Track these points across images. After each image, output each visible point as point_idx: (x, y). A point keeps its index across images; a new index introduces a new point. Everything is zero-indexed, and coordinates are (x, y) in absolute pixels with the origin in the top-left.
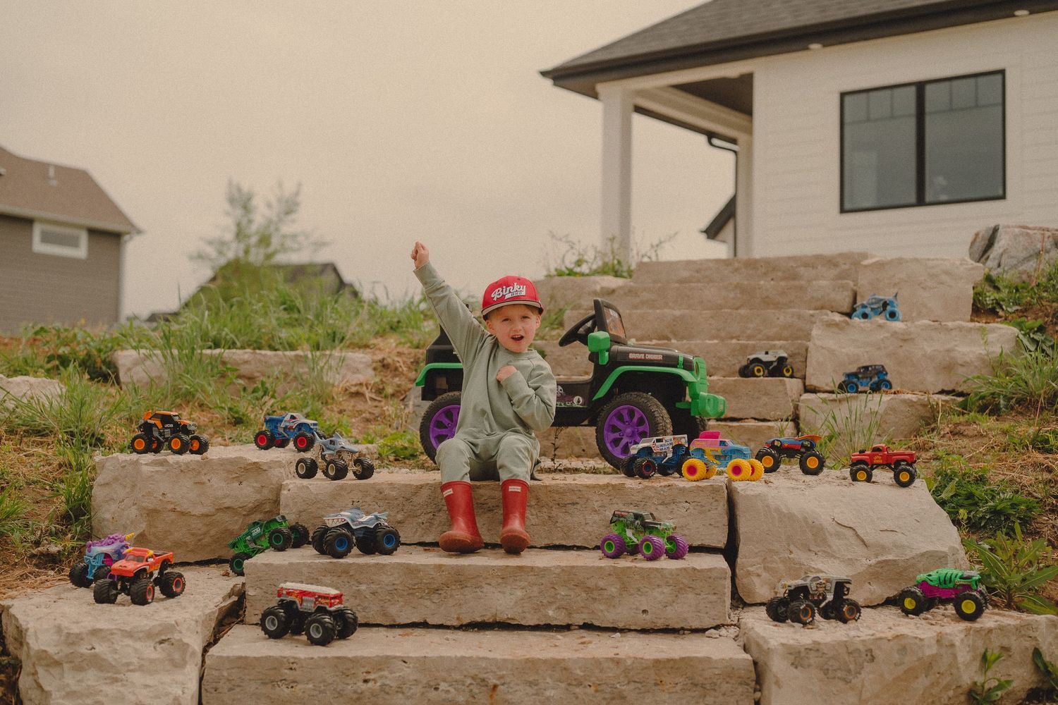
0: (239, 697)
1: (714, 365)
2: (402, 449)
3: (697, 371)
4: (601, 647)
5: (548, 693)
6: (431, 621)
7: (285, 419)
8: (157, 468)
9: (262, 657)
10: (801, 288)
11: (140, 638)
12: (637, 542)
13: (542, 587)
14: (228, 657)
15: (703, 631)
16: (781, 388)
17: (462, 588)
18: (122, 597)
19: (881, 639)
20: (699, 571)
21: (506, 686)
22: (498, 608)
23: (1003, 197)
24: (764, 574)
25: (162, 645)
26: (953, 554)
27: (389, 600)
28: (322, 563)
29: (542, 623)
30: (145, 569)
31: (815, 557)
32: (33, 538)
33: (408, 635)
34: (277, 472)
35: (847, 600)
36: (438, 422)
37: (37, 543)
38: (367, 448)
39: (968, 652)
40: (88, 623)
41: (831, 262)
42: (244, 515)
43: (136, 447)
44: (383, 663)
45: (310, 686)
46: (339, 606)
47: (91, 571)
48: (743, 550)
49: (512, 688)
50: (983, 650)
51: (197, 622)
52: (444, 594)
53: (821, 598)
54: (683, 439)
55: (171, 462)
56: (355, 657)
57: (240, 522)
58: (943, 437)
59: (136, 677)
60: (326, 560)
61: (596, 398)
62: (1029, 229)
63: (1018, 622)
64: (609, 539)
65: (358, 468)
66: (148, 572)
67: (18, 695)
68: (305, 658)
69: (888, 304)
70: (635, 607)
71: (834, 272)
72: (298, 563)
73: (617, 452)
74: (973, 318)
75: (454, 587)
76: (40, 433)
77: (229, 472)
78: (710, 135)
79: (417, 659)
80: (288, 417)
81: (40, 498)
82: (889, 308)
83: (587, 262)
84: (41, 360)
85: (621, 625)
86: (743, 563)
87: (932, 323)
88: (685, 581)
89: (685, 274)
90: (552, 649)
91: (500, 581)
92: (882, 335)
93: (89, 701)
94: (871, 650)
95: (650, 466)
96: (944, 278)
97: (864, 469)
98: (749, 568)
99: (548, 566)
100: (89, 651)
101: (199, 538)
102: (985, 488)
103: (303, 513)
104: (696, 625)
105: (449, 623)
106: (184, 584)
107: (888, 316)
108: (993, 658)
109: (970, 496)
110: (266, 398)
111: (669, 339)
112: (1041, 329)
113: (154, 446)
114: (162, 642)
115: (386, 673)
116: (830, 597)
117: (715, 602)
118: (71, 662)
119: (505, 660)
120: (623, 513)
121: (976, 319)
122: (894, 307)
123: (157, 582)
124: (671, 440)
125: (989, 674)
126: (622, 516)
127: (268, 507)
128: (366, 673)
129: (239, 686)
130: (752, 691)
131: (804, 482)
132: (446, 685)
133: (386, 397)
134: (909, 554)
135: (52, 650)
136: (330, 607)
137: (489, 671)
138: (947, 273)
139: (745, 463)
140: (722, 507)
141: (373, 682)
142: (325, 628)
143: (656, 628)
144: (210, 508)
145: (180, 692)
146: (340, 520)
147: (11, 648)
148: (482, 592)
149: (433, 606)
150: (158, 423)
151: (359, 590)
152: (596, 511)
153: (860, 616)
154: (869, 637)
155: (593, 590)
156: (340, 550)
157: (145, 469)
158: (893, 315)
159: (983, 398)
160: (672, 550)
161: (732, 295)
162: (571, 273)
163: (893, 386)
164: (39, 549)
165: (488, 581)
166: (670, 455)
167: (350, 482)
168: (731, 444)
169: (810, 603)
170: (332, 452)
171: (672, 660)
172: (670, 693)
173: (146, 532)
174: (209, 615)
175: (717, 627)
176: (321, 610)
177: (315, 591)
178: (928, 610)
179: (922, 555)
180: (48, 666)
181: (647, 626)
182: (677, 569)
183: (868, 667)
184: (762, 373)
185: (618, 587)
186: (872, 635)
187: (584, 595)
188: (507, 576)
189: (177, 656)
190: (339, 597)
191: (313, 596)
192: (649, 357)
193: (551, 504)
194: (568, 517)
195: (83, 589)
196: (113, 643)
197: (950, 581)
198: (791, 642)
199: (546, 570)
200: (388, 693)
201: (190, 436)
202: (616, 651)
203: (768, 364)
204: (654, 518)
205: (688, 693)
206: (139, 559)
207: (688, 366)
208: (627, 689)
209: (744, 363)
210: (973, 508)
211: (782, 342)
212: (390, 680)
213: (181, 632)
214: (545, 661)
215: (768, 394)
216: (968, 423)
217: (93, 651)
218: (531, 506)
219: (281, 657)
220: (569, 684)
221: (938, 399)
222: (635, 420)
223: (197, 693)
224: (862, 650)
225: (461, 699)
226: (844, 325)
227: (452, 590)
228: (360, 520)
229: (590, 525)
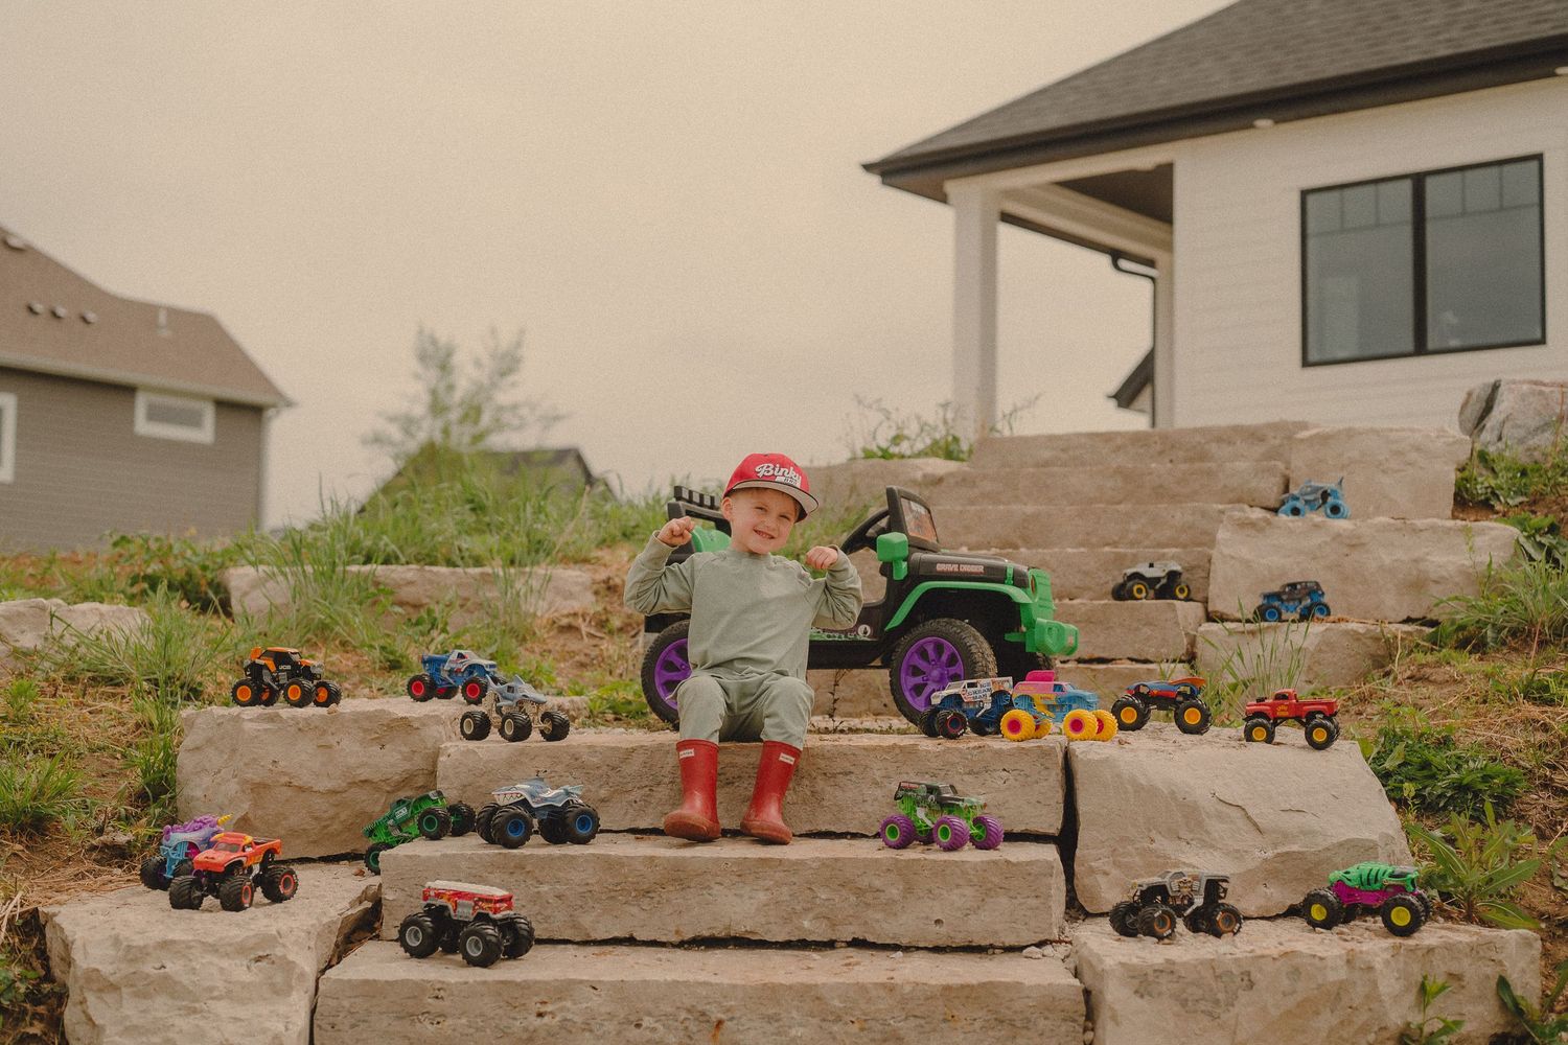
0: (364, 1036)
1: (1077, 583)
2: (623, 704)
3: (1034, 588)
4: (871, 969)
5: (793, 1032)
6: (640, 936)
7: (451, 658)
8: (268, 726)
9: (396, 981)
10: (1210, 473)
11: (227, 954)
12: (932, 826)
13: (795, 887)
14: (350, 981)
15: (1020, 949)
16: (1170, 615)
17: (682, 889)
18: (209, 900)
19: (1263, 956)
20: (1014, 865)
21: (735, 1022)
22: (733, 917)
23: (1542, 341)
24: (1115, 872)
25: (259, 963)
26: (1387, 844)
27: (581, 907)
28: (488, 855)
29: (793, 939)
30: (240, 862)
31: (1187, 848)
32: (94, 824)
33: (604, 953)
34: (433, 732)
35: (1223, 904)
36: (667, 662)
37: (100, 831)
38: (572, 701)
39: (1397, 979)
40: (157, 933)
41: (1254, 435)
42: (388, 792)
43: (239, 697)
44: (563, 989)
45: (464, 1021)
46: (508, 912)
47: (170, 867)
48: (1084, 836)
49: (743, 1025)
50: (1420, 979)
51: (309, 933)
52: (658, 899)
53: (1186, 902)
54: (1007, 683)
55: (284, 717)
56: (525, 981)
57: (383, 801)
58: (1400, 684)
59: (222, 1008)
60: (495, 850)
61: (889, 626)
62: (1545, 385)
63: (1475, 938)
64: (893, 822)
65: (547, 725)
66: (246, 865)
67: (63, 1034)
68: (456, 983)
69: (1329, 495)
70: (923, 915)
71: (1260, 449)
72: (454, 855)
73: (918, 704)
74: (1456, 514)
75: (671, 888)
76: (112, 681)
77: (365, 731)
78: (1116, 255)
79: (613, 984)
80: (454, 656)
81: (106, 770)
82: (1330, 500)
83: (908, 438)
84: (123, 583)
85: (904, 942)
86: (1084, 856)
87: (1392, 521)
88: (996, 880)
89: (1047, 454)
90: (805, 972)
91: (737, 879)
92: (1317, 539)
93: (156, 1039)
94: (1249, 974)
95: (958, 722)
96: (1414, 456)
97: (1262, 725)
98: (1093, 864)
99: (803, 857)
100: (156, 971)
101: (326, 823)
102: (1449, 753)
103: (468, 788)
104: (1010, 941)
105: (664, 939)
106: (296, 884)
107: (1329, 511)
108: (1434, 989)
109: (1425, 765)
110: (434, 633)
111: (1016, 547)
112: (1553, 529)
113: (265, 697)
114: (259, 959)
115: (568, 1004)
116: (1199, 901)
117: (1037, 908)
118: (132, 986)
119: (735, 986)
120: (913, 786)
121: (1461, 515)
122: (1338, 498)
123: (258, 881)
124: (989, 684)
125: (1430, 1012)
126: (911, 790)
127: (420, 781)
128: (541, 1003)
129: (364, 1021)
130: (1081, 1030)
131: (1175, 742)
132: (651, 1020)
133: (611, 632)
134: (1322, 843)
135: (106, 969)
136: (495, 913)
137: (710, 1000)
138: (1418, 449)
139: (1088, 716)
140: (1056, 776)
141: (550, 1016)
142: (487, 943)
143: (954, 945)
144: (340, 781)
145: (281, 1027)
146: (515, 796)
147: (57, 972)
148: (710, 894)
149: (644, 915)
150: (270, 664)
151: (538, 892)
152: (877, 783)
153: (1240, 927)
154: (1245, 954)
155: (866, 892)
156: (514, 836)
157: (248, 726)
158: (1335, 510)
159: (1462, 628)
160: (981, 837)
161: (1110, 484)
162: (886, 455)
163: (1332, 610)
164: (102, 838)
165: (718, 879)
166: (988, 706)
167: (533, 745)
168: (1069, 689)
169: (1168, 909)
170: (510, 702)
171: (968, 986)
172: (965, 1033)
173: (250, 815)
174: (329, 925)
175: (1040, 944)
176: (482, 918)
177: (475, 892)
178: (1346, 921)
179: (1341, 845)
180: (100, 990)
181: (940, 943)
182: (982, 862)
183: (1244, 997)
184: (1144, 594)
185: (901, 887)
186: (1252, 951)
187: (853, 898)
188: (743, 871)
189: (279, 979)
190: (507, 900)
191: (470, 899)
192: (965, 568)
194: (838, 793)
195: (158, 891)
196: (190, 960)
197: (1376, 880)
198: (1135, 961)
199: (801, 863)
200: (571, 1032)
201: (315, 682)
202: (892, 974)
203: (1151, 582)
204: (955, 792)
205: (991, 1033)
206: (233, 848)
207: (1020, 581)
208: (906, 1027)
209: (1120, 580)
210: (1429, 782)
211: (1174, 550)
212: (573, 1013)
213: (284, 946)
214: (790, 987)
215: (1151, 624)
216: (1438, 664)
217: (163, 970)
219: (423, 981)
220: (824, 1020)
221: (1397, 630)
222: (944, 658)
223: (308, 1031)
224: (1235, 972)
225: (672, 1039)
226: (1264, 524)
227: (668, 891)
228: (545, 796)
229: (870, 802)
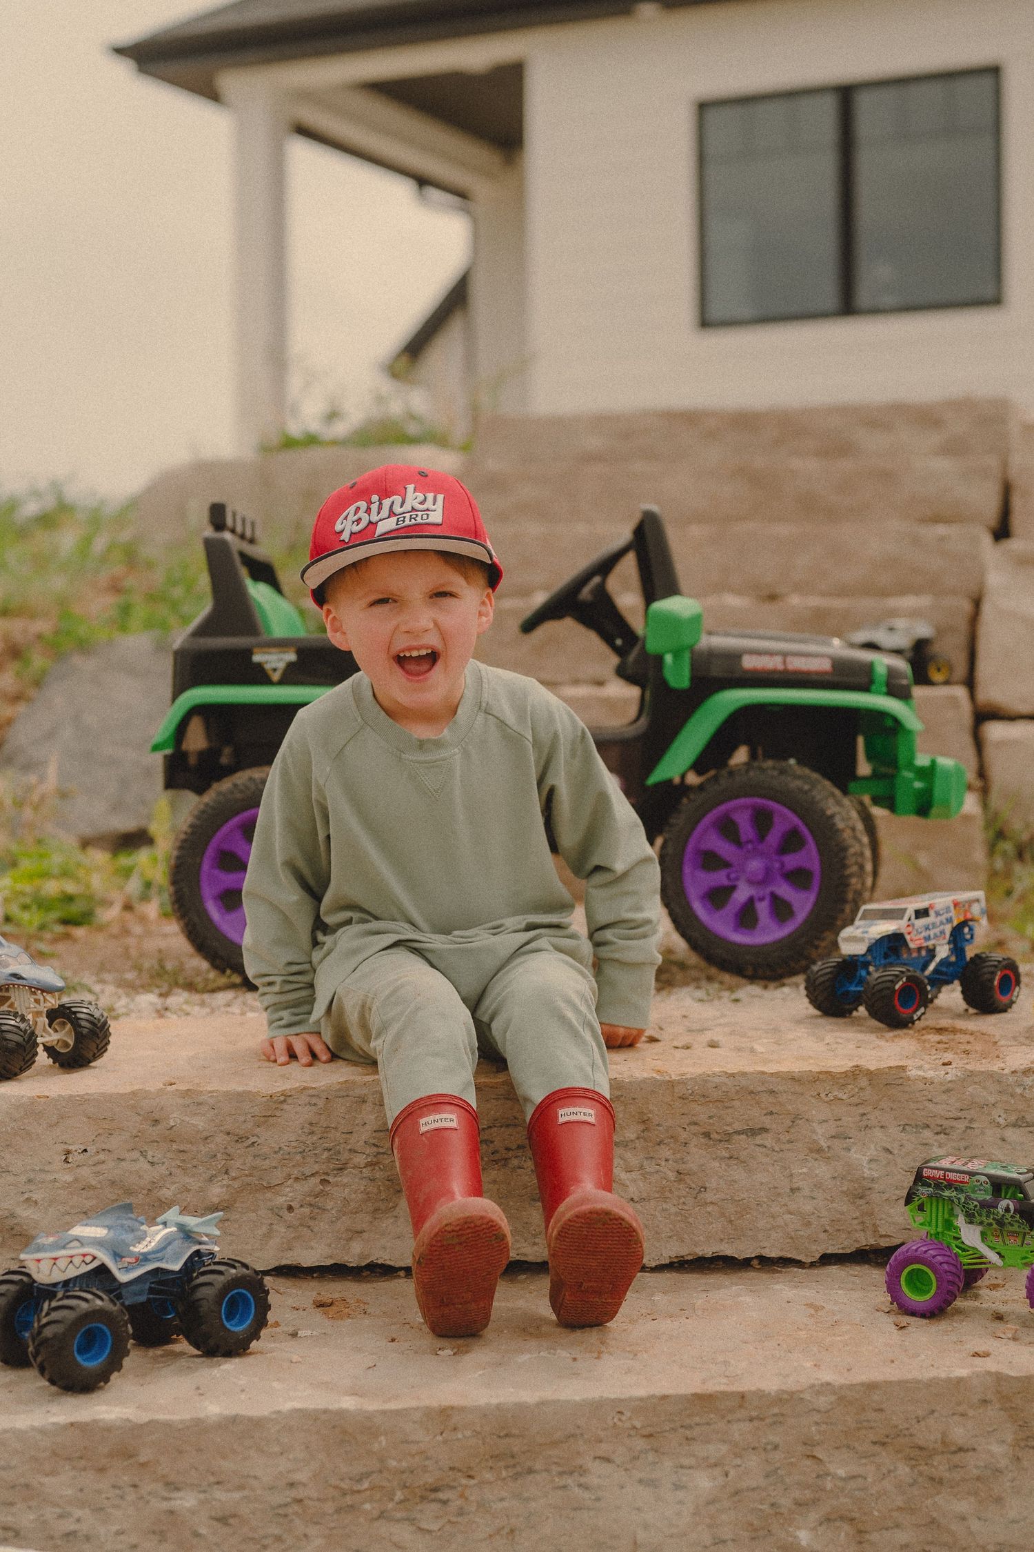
13: (777, 1456)
17: (516, 1476)
22: (641, 1535)
23: (998, 300)
27: (279, 1539)
28: (42, 1431)
36: (224, 853)
52: (459, 1500)
54: (977, 905)
64: (917, 1260)
65: (63, 1035)
75: (488, 1476)
91: (640, 1444)
95: (913, 994)
99: (791, 1384)
120: (952, 1176)
124: (948, 910)
126: (949, 1183)
146: (77, 1261)
148: (580, 1485)
151: (171, 1512)
155: (935, 1452)
156: (90, 1364)
165: (604, 1448)
166: (943, 952)
185: (1009, 1438)
187: (903, 1470)
192: (795, 664)
193: (684, 1136)
207: (899, 687)
218: (625, 1144)
222: (773, 836)
227: (483, 1483)
228: (140, 1248)
229: (806, 1192)
